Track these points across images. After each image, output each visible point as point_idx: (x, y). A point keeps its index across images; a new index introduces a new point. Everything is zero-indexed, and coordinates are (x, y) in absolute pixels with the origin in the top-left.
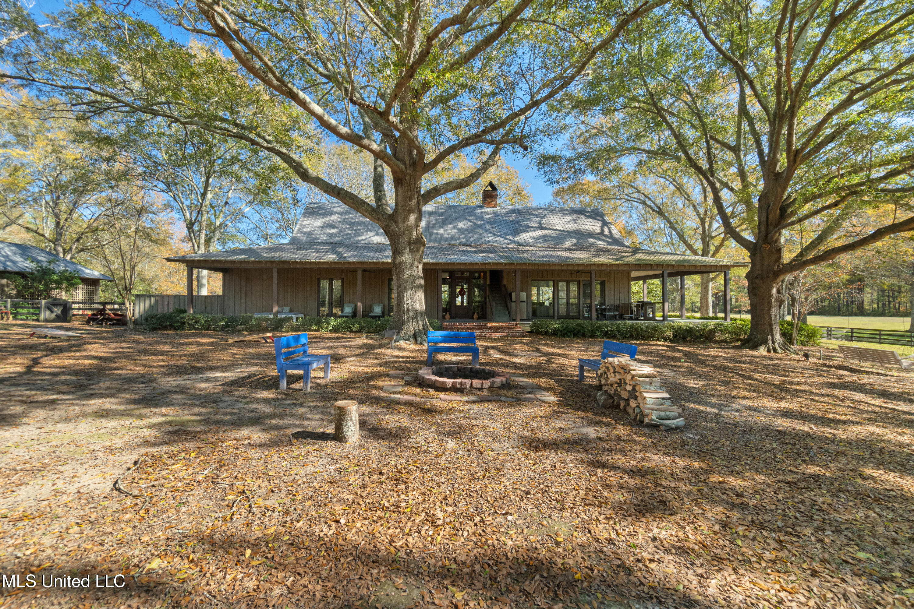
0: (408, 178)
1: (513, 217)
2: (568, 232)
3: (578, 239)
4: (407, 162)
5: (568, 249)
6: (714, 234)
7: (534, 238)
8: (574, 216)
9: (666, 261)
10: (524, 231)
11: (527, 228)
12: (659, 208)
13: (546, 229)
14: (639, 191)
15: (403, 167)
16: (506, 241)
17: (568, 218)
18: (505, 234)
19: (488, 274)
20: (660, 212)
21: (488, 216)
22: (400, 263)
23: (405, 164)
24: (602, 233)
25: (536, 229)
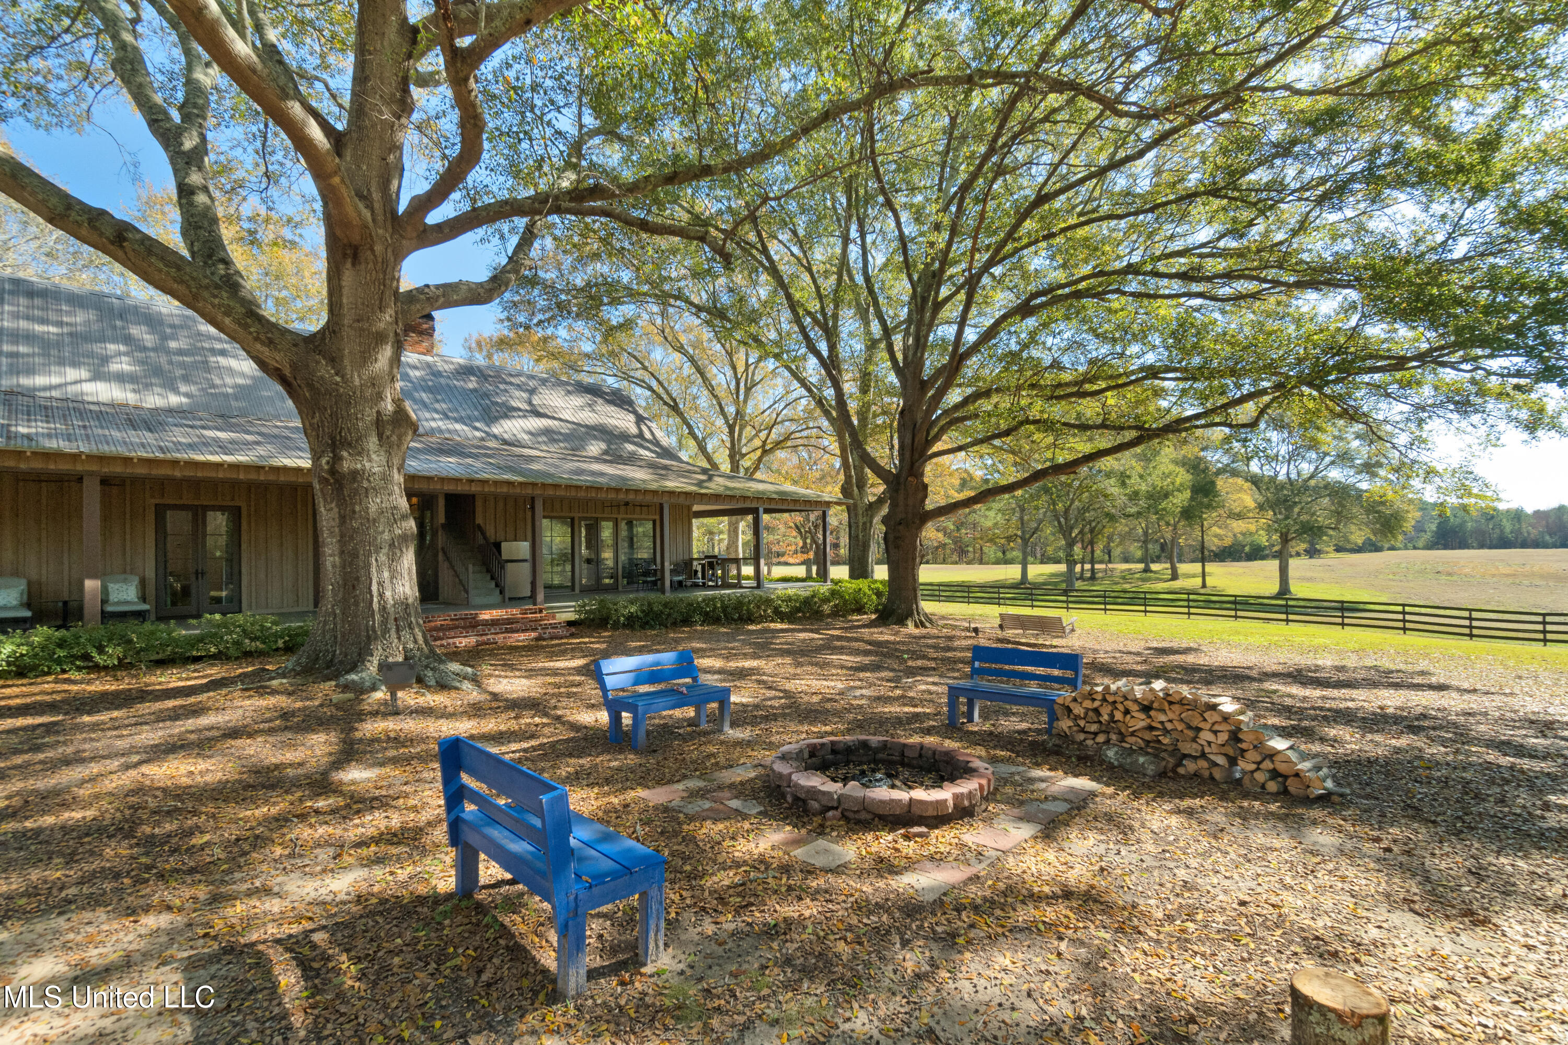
0: (378, 248)
1: (472, 383)
2: (587, 426)
3: (609, 443)
4: (377, 206)
5: (597, 459)
6: (744, 451)
7: (530, 433)
8: (588, 397)
9: (763, 493)
10: (506, 416)
11: (508, 412)
12: (674, 400)
13: (544, 416)
14: (645, 368)
15: (367, 214)
16: (478, 434)
17: (578, 400)
18: (469, 418)
19: (441, 503)
20: (675, 408)
21: (418, 373)
22: (355, 475)
23: (370, 207)
24: (641, 435)
25: (525, 414)
